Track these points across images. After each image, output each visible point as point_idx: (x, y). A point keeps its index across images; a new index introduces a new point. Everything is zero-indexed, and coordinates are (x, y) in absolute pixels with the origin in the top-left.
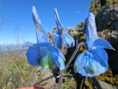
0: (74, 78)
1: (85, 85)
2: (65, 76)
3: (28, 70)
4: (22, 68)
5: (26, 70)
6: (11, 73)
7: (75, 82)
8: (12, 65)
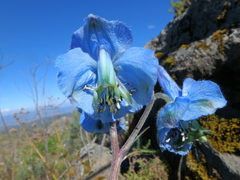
0: (161, 159)
1: (188, 169)
2: (138, 157)
3: (65, 156)
4: (53, 154)
5: (61, 158)
6: (30, 168)
7: (163, 168)
8: (31, 151)
